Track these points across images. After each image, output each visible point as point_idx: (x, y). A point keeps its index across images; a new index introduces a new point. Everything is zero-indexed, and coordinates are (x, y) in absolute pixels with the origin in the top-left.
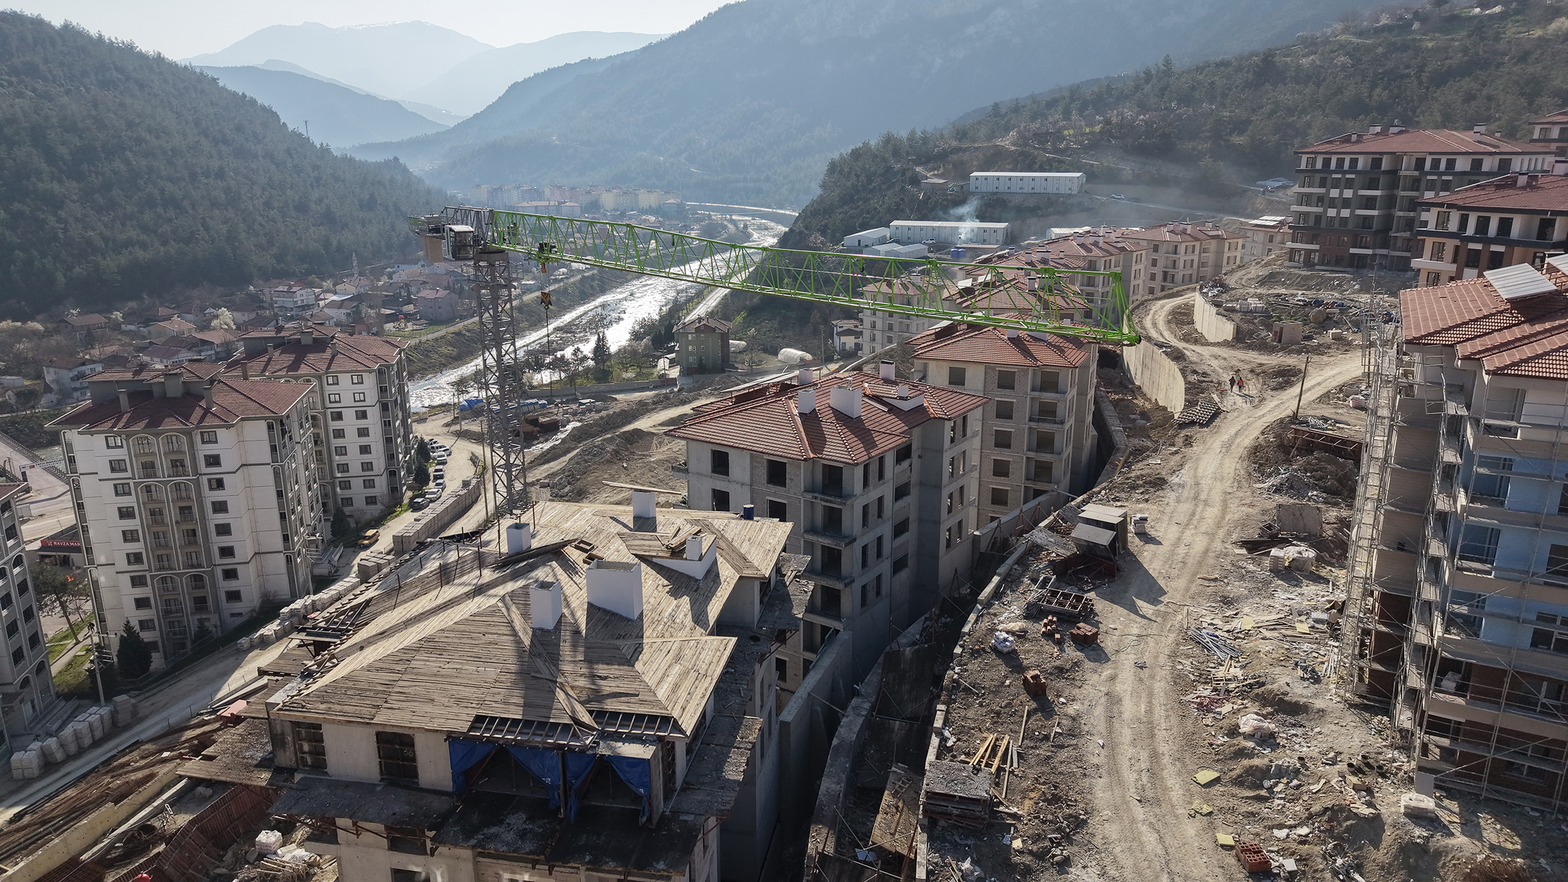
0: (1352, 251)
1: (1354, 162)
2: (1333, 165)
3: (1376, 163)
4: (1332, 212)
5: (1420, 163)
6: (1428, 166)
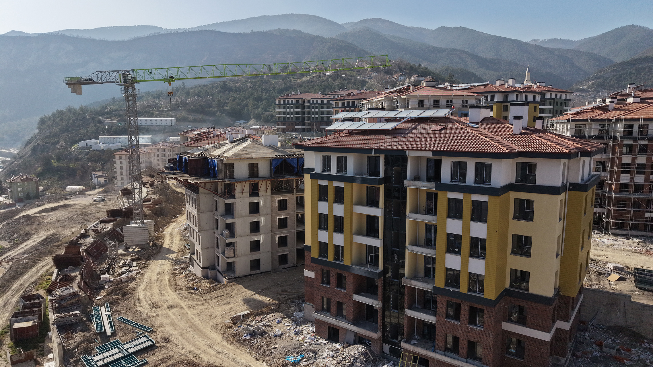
0: (295, 127)
1: (292, 101)
2: (286, 102)
3: (298, 102)
4: (288, 116)
5: (309, 101)
6: (311, 102)
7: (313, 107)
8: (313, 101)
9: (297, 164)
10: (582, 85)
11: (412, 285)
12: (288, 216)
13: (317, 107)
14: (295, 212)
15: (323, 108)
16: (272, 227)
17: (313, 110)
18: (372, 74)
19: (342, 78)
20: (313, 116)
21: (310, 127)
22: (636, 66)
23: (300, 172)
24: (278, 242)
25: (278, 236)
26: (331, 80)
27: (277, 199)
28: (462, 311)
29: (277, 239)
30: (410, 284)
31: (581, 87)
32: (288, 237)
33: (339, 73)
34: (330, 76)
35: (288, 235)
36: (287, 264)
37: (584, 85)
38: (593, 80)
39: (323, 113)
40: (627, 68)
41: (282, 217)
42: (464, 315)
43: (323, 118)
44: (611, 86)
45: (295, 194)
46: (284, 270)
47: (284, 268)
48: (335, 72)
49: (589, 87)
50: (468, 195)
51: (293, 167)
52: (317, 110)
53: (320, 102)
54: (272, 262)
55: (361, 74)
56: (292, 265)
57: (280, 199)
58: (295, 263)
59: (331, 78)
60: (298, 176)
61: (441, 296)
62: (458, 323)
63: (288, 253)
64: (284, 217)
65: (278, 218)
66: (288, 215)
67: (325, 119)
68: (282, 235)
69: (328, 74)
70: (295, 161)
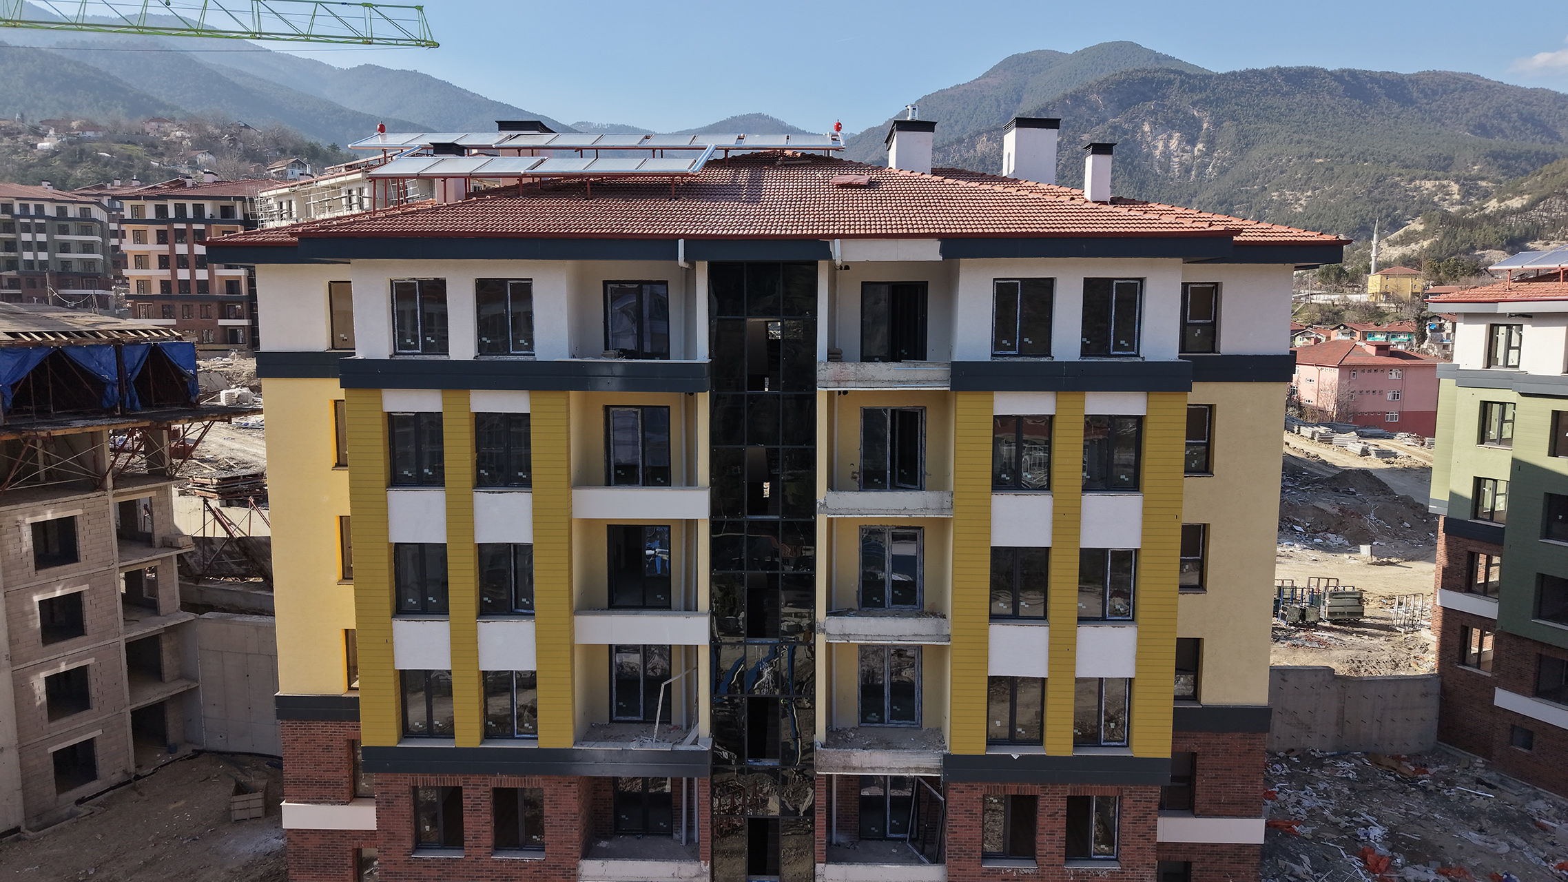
5: (8, 208)
7: (26, 228)
8: (25, 208)
9: (114, 368)
11: (854, 769)
12: (85, 587)
13: (41, 229)
14: (117, 565)
15: (64, 230)
16: (12, 642)
17: (26, 237)
18: (199, 156)
19: (97, 160)
20: (28, 256)
21: (19, 292)
23: (132, 401)
24: (44, 698)
25: (43, 675)
26: (57, 162)
27: (29, 520)
28: (1043, 821)
29: (39, 685)
30: (844, 768)
32: (91, 672)
33: (86, 146)
34: (54, 153)
35: (91, 661)
36: (94, 777)
39: (65, 247)
41: (58, 593)
42: (1052, 833)
43: (66, 264)
45: (110, 493)
46: (84, 810)
47: (80, 802)
48: (70, 143)
50: (1070, 398)
51: (99, 384)
52: (41, 237)
53: (50, 210)
54: (23, 788)
55: (162, 154)
56: (117, 778)
57: (40, 519)
58: (132, 768)
59: (57, 158)
60: (123, 416)
61: (962, 786)
62: (1028, 867)
63: (97, 733)
64: (68, 591)
65: (37, 598)
66: (85, 579)
67: (76, 268)
68: (63, 668)
69: (45, 145)
70: (108, 358)
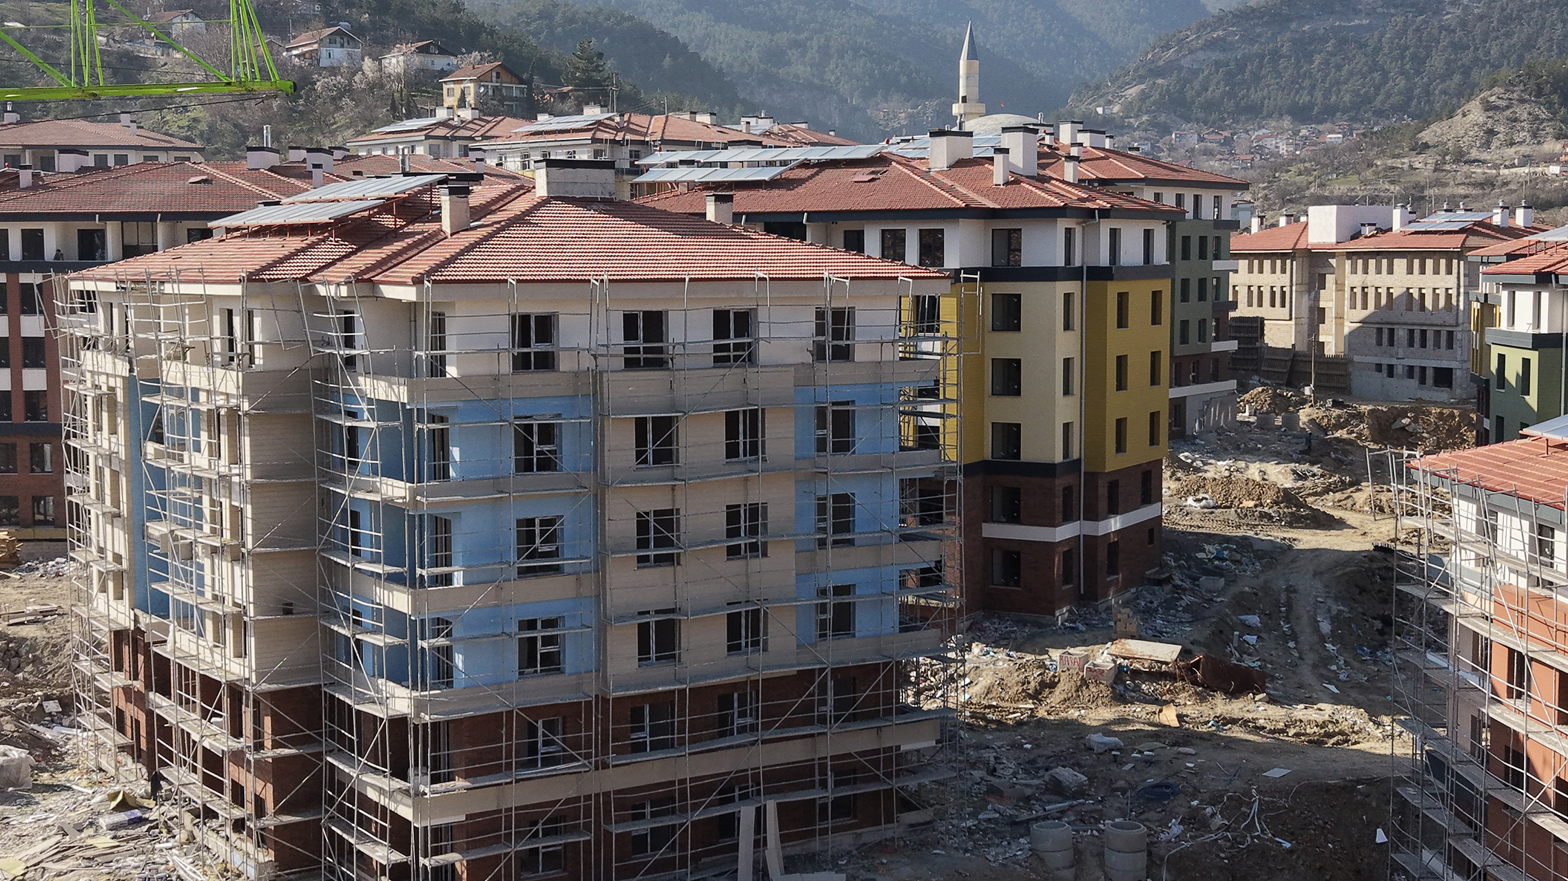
10: (1102, 101)
22: (1293, 25)
31: (1100, 110)
37: (1110, 102)
38: (1141, 79)
40: (1259, 35)
44: (1209, 106)
49: (1128, 109)
